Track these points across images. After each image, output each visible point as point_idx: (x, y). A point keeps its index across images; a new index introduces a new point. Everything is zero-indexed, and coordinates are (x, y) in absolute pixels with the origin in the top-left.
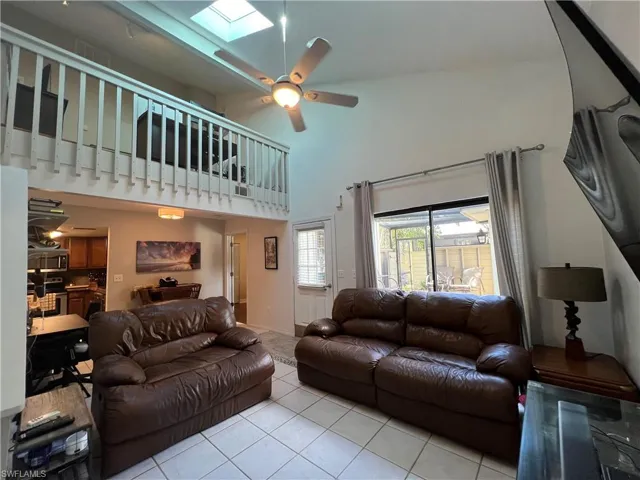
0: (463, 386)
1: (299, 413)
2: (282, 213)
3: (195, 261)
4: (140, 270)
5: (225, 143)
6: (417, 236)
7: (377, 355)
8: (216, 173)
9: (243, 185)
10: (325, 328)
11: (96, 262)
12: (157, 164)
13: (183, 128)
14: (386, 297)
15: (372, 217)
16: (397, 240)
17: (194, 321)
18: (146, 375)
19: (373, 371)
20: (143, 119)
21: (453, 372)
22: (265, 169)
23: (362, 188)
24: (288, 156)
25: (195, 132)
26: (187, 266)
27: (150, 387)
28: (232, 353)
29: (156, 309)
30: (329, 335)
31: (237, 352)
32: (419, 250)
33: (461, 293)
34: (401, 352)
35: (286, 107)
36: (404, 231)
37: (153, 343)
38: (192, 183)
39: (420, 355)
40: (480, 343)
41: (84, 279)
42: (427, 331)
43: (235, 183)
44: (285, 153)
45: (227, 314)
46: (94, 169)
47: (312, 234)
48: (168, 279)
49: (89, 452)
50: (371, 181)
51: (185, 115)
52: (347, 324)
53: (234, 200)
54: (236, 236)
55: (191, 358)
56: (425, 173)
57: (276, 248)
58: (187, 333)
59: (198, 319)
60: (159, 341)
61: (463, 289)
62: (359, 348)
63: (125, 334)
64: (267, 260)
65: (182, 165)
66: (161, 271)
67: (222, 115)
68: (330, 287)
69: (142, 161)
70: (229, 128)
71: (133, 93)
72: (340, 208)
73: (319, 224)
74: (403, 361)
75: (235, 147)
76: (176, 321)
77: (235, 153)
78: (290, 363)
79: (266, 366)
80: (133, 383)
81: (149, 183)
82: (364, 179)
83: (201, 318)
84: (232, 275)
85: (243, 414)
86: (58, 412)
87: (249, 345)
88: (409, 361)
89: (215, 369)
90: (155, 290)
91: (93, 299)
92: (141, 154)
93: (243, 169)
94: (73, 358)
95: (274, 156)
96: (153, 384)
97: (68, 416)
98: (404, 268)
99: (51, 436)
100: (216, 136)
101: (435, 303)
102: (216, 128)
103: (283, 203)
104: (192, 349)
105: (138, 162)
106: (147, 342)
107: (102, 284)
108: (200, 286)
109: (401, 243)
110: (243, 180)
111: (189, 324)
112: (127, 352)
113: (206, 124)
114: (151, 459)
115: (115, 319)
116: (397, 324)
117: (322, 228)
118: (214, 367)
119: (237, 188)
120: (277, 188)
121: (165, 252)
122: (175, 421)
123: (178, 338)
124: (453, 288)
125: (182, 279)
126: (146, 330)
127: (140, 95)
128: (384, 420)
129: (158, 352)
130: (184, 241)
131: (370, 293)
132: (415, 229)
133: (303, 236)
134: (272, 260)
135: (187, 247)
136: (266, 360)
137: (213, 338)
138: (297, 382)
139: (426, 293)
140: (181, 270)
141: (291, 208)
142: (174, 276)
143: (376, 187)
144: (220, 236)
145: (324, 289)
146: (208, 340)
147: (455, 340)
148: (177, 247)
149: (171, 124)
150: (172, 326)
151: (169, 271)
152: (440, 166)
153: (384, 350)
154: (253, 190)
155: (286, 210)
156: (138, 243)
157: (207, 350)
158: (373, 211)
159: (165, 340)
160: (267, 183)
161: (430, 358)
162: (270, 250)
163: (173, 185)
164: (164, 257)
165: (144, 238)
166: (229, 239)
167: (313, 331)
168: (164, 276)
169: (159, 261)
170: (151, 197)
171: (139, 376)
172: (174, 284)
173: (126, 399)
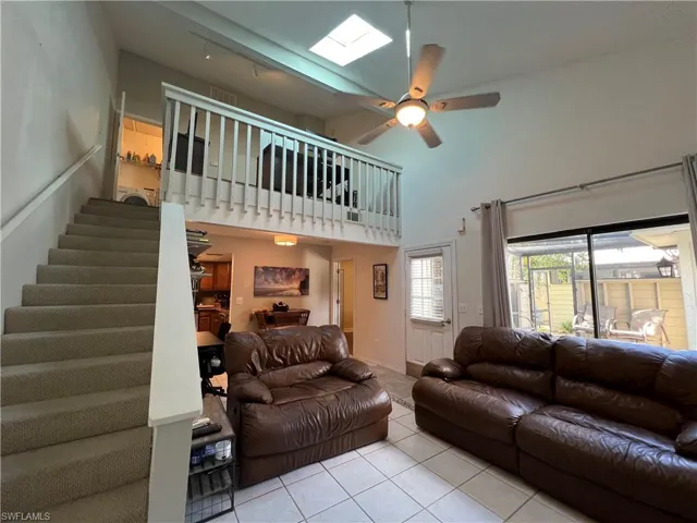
0: (656, 469)
1: (421, 462)
2: (393, 238)
3: (304, 287)
4: (258, 294)
5: (338, 168)
6: (556, 265)
7: (517, 410)
8: (329, 200)
9: (355, 211)
10: (446, 369)
11: (221, 285)
12: (278, 193)
13: (301, 157)
14: (525, 340)
15: (505, 242)
16: (531, 270)
17: (311, 348)
18: (272, 396)
19: (514, 429)
20: (267, 150)
21: (635, 450)
22: (377, 192)
23: (493, 209)
24: (400, 176)
25: (311, 160)
26: (297, 292)
27: (277, 408)
28: (349, 386)
29: (277, 333)
30: (451, 379)
31: (353, 384)
32: (560, 282)
33: (628, 342)
34: (550, 410)
35: (410, 126)
36: (539, 259)
37: (276, 366)
38: (308, 211)
39: (579, 418)
40: (679, 417)
41: (210, 300)
42: (587, 388)
43: (347, 209)
44: (398, 174)
45: (341, 345)
46: (229, 202)
47: (427, 262)
48: (281, 303)
49: (233, 461)
50: (504, 200)
51: (302, 144)
52: (473, 368)
53: (345, 226)
54: (343, 262)
55: (309, 386)
56: (582, 187)
57: (385, 276)
58: (305, 360)
59: (314, 346)
60: (281, 364)
61: (631, 338)
62: (492, 398)
63: (253, 355)
64: (376, 289)
65: (300, 193)
66: (273, 296)
67: (334, 140)
68: (449, 322)
69: (266, 191)
70: (342, 152)
71: (259, 128)
72: (462, 232)
73: (438, 251)
74: (556, 423)
75: (347, 171)
76: (295, 346)
77: (347, 178)
78: (405, 404)
79: (383, 404)
80: (263, 402)
81: (272, 212)
82: (494, 199)
83: (317, 345)
84: (338, 302)
85: (360, 451)
86: (208, 420)
87: (365, 379)
88: (564, 424)
89: (333, 400)
90: (270, 314)
91: (218, 318)
92: (266, 186)
93: (355, 194)
94: (210, 371)
95: (386, 177)
96: (279, 405)
97: (216, 425)
98: (540, 304)
99: (206, 439)
100: (329, 162)
101: (601, 355)
102: (330, 154)
103: (395, 228)
104: (309, 376)
105: (263, 192)
106: (270, 364)
107: (226, 305)
108: (308, 312)
109: (535, 274)
110: (355, 205)
111: (306, 351)
112: (254, 372)
113: (320, 151)
114: (277, 479)
115: (245, 340)
116: (542, 375)
117: (440, 254)
118: (333, 397)
119: (349, 213)
120: (389, 212)
121: (278, 276)
122: (299, 446)
123: (296, 363)
124: (616, 335)
125: (293, 305)
126: (271, 353)
127: (266, 130)
128: (530, 493)
129: (279, 375)
130: (294, 267)
131: (503, 334)
132: (553, 256)
133: (416, 263)
134: (382, 289)
135: (297, 273)
136: (382, 398)
137: (328, 367)
138: (414, 427)
139: (585, 340)
140: (291, 295)
141: (403, 234)
142: (286, 301)
143: (509, 207)
144: (328, 262)
145: (442, 324)
146: (324, 368)
147: (634, 406)
148: (288, 273)
149: (290, 153)
150: (292, 350)
151: (282, 296)
152: (606, 178)
153: (527, 405)
154: (365, 215)
155: (398, 236)
156: (256, 268)
157: (323, 379)
158: (506, 235)
159: (285, 365)
160: (378, 208)
161: (597, 425)
162: (379, 278)
163: (292, 213)
164: (276, 282)
165: (261, 264)
166: (336, 265)
167: (432, 371)
168: (277, 300)
169: (273, 286)
170: (273, 225)
171: (267, 397)
172: (286, 308)
173: (259, 416)
